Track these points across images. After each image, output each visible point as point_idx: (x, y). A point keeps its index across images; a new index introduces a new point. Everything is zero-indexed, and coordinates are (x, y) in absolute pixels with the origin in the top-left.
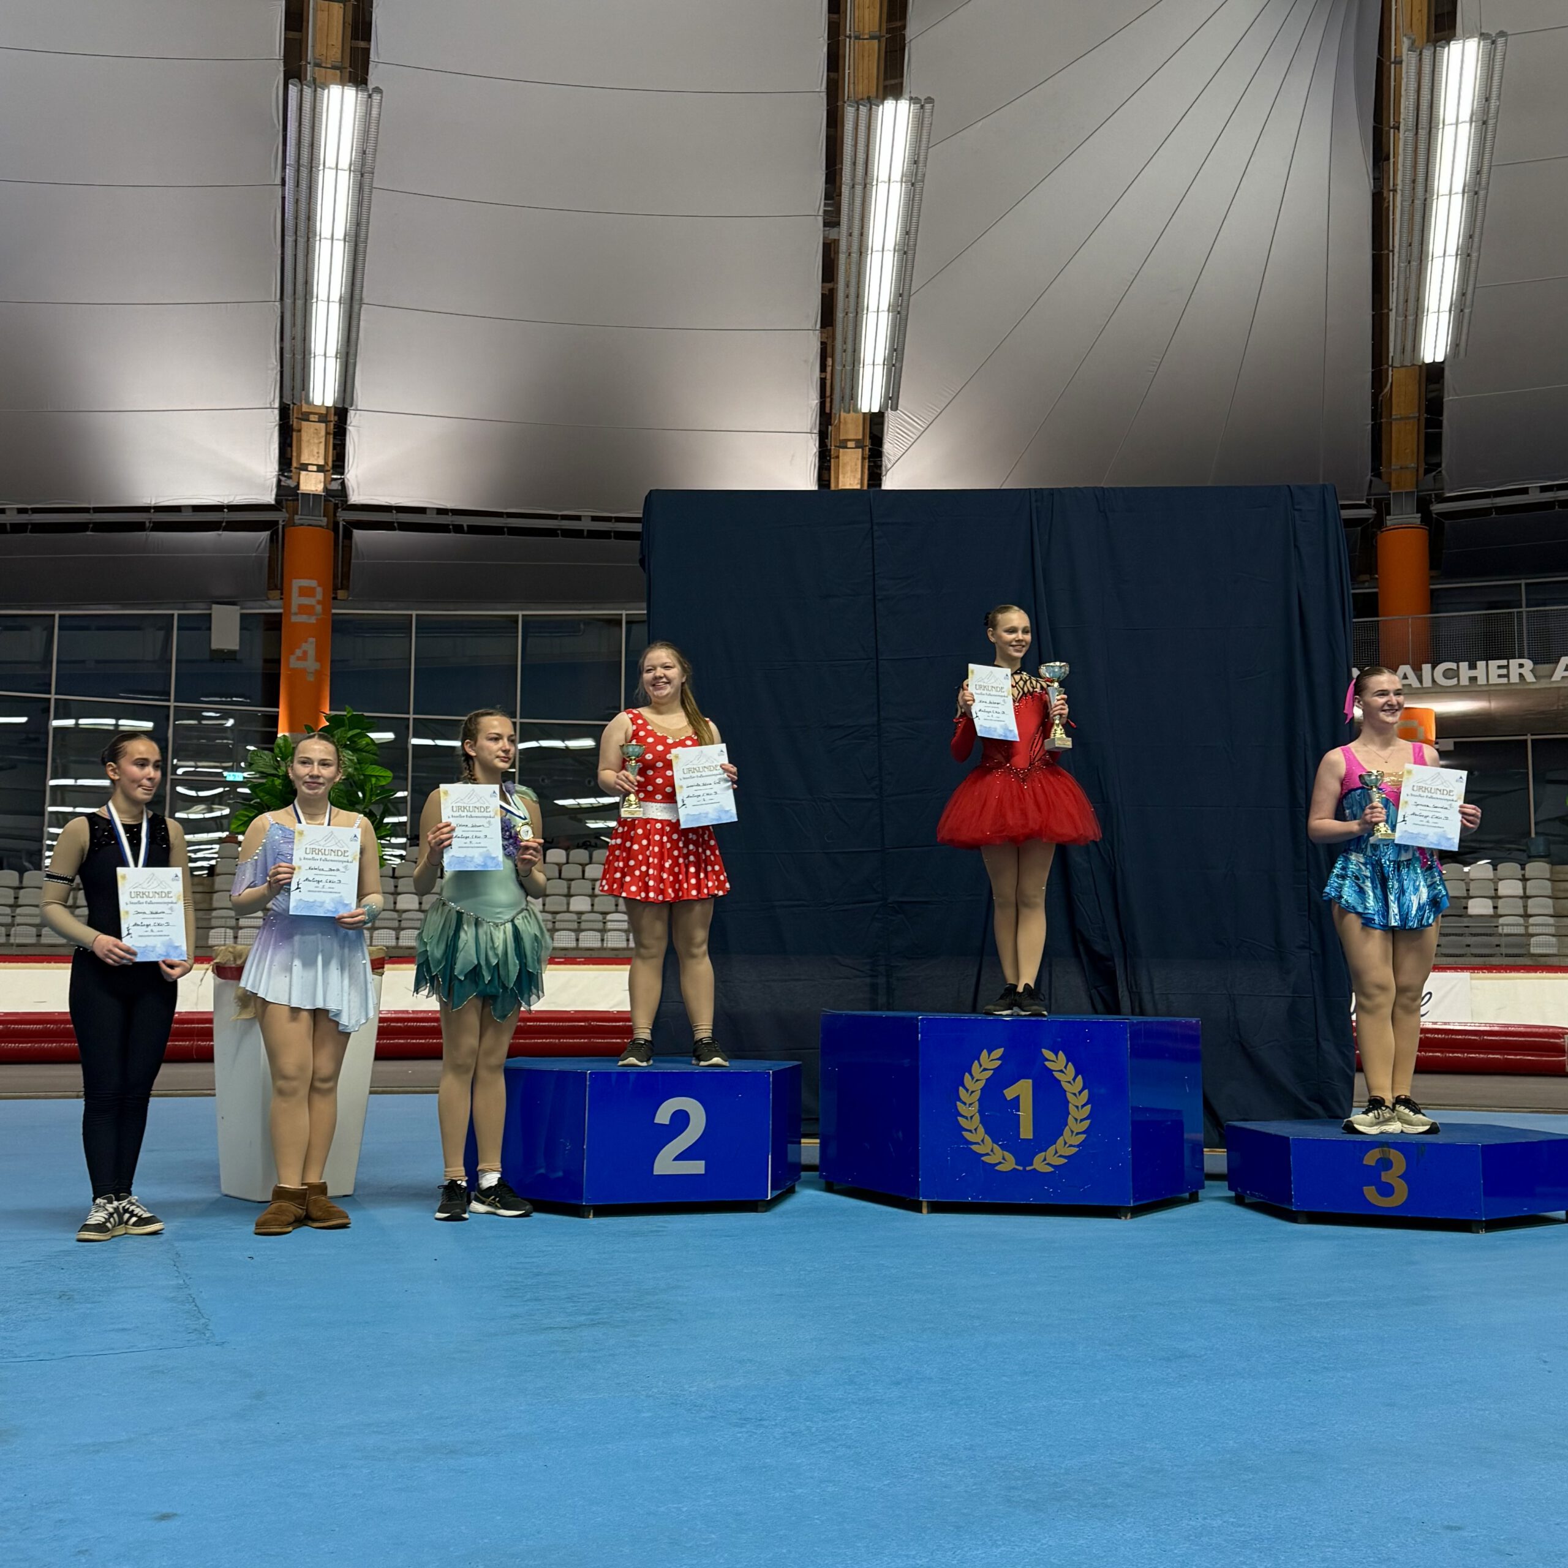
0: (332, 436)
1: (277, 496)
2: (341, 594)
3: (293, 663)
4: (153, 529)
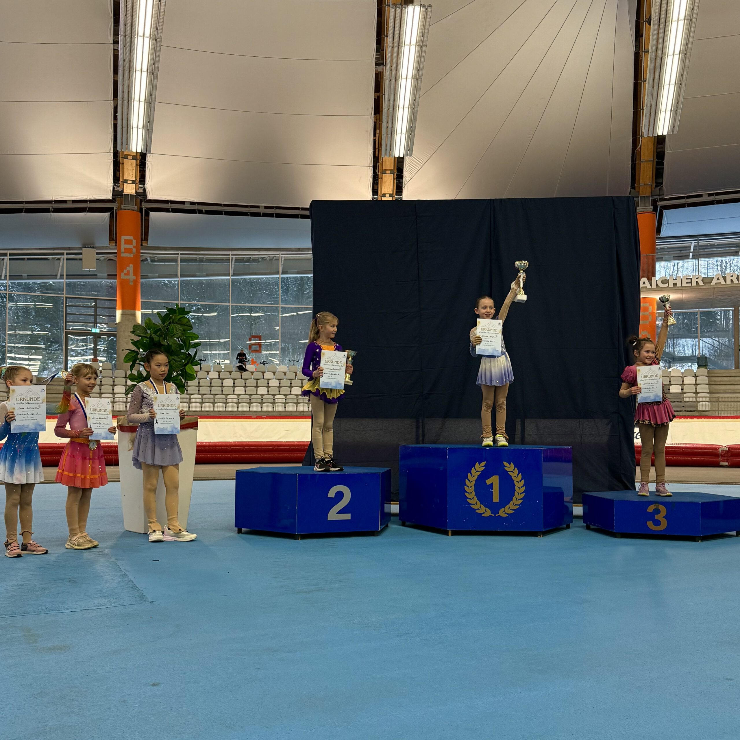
0: (139, 166)
1: (113, 195)
2: (144, 243)
3: (123, 276)
4: (53, 212)
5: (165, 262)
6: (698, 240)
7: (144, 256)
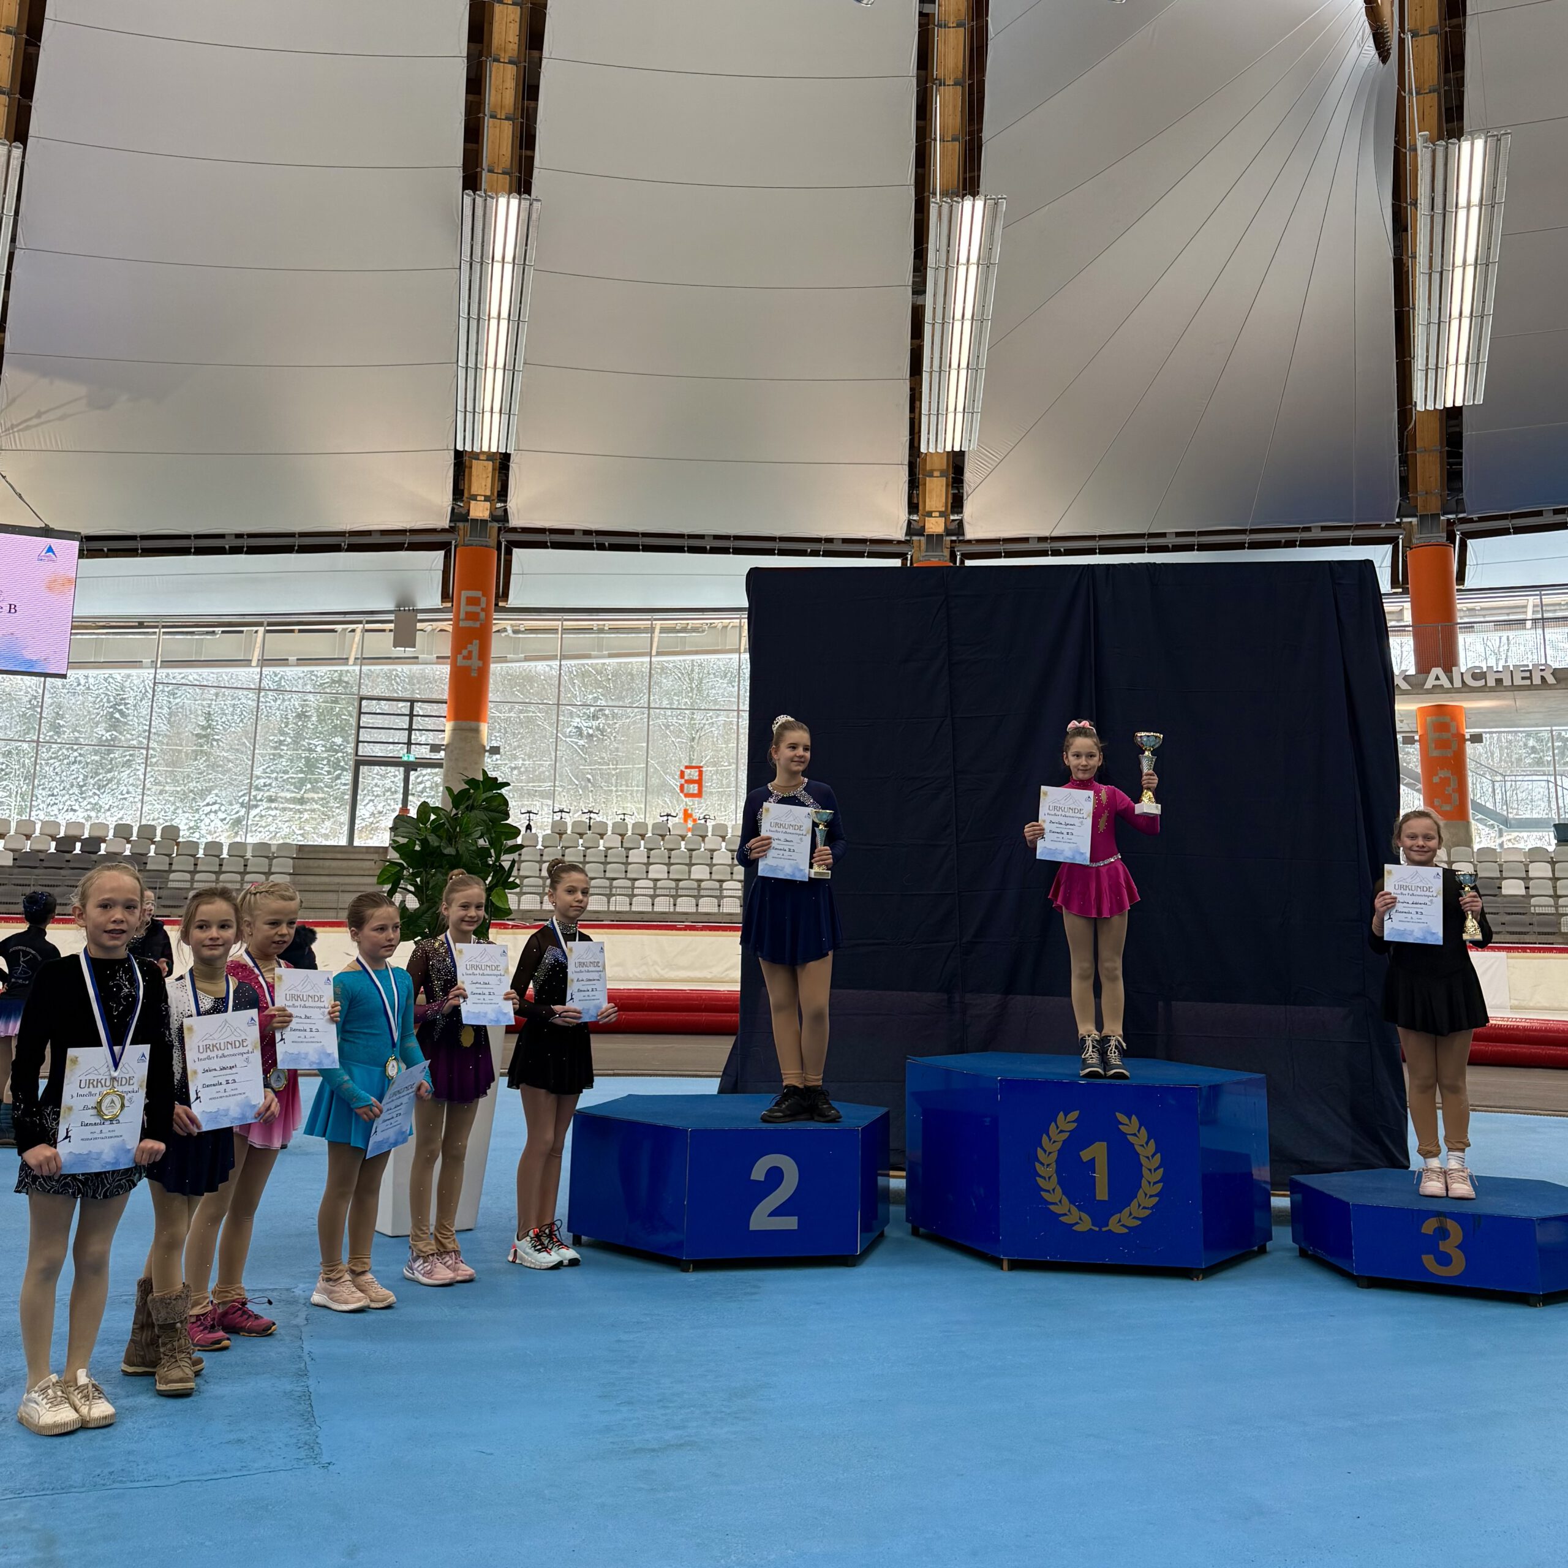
0: (497, 472)
1: (451, 521)
2: (502, 601)
3: (460, 661)
4: (347, 550)
5: (537, 633)
6: (1541, 595)
7: (501, 623)
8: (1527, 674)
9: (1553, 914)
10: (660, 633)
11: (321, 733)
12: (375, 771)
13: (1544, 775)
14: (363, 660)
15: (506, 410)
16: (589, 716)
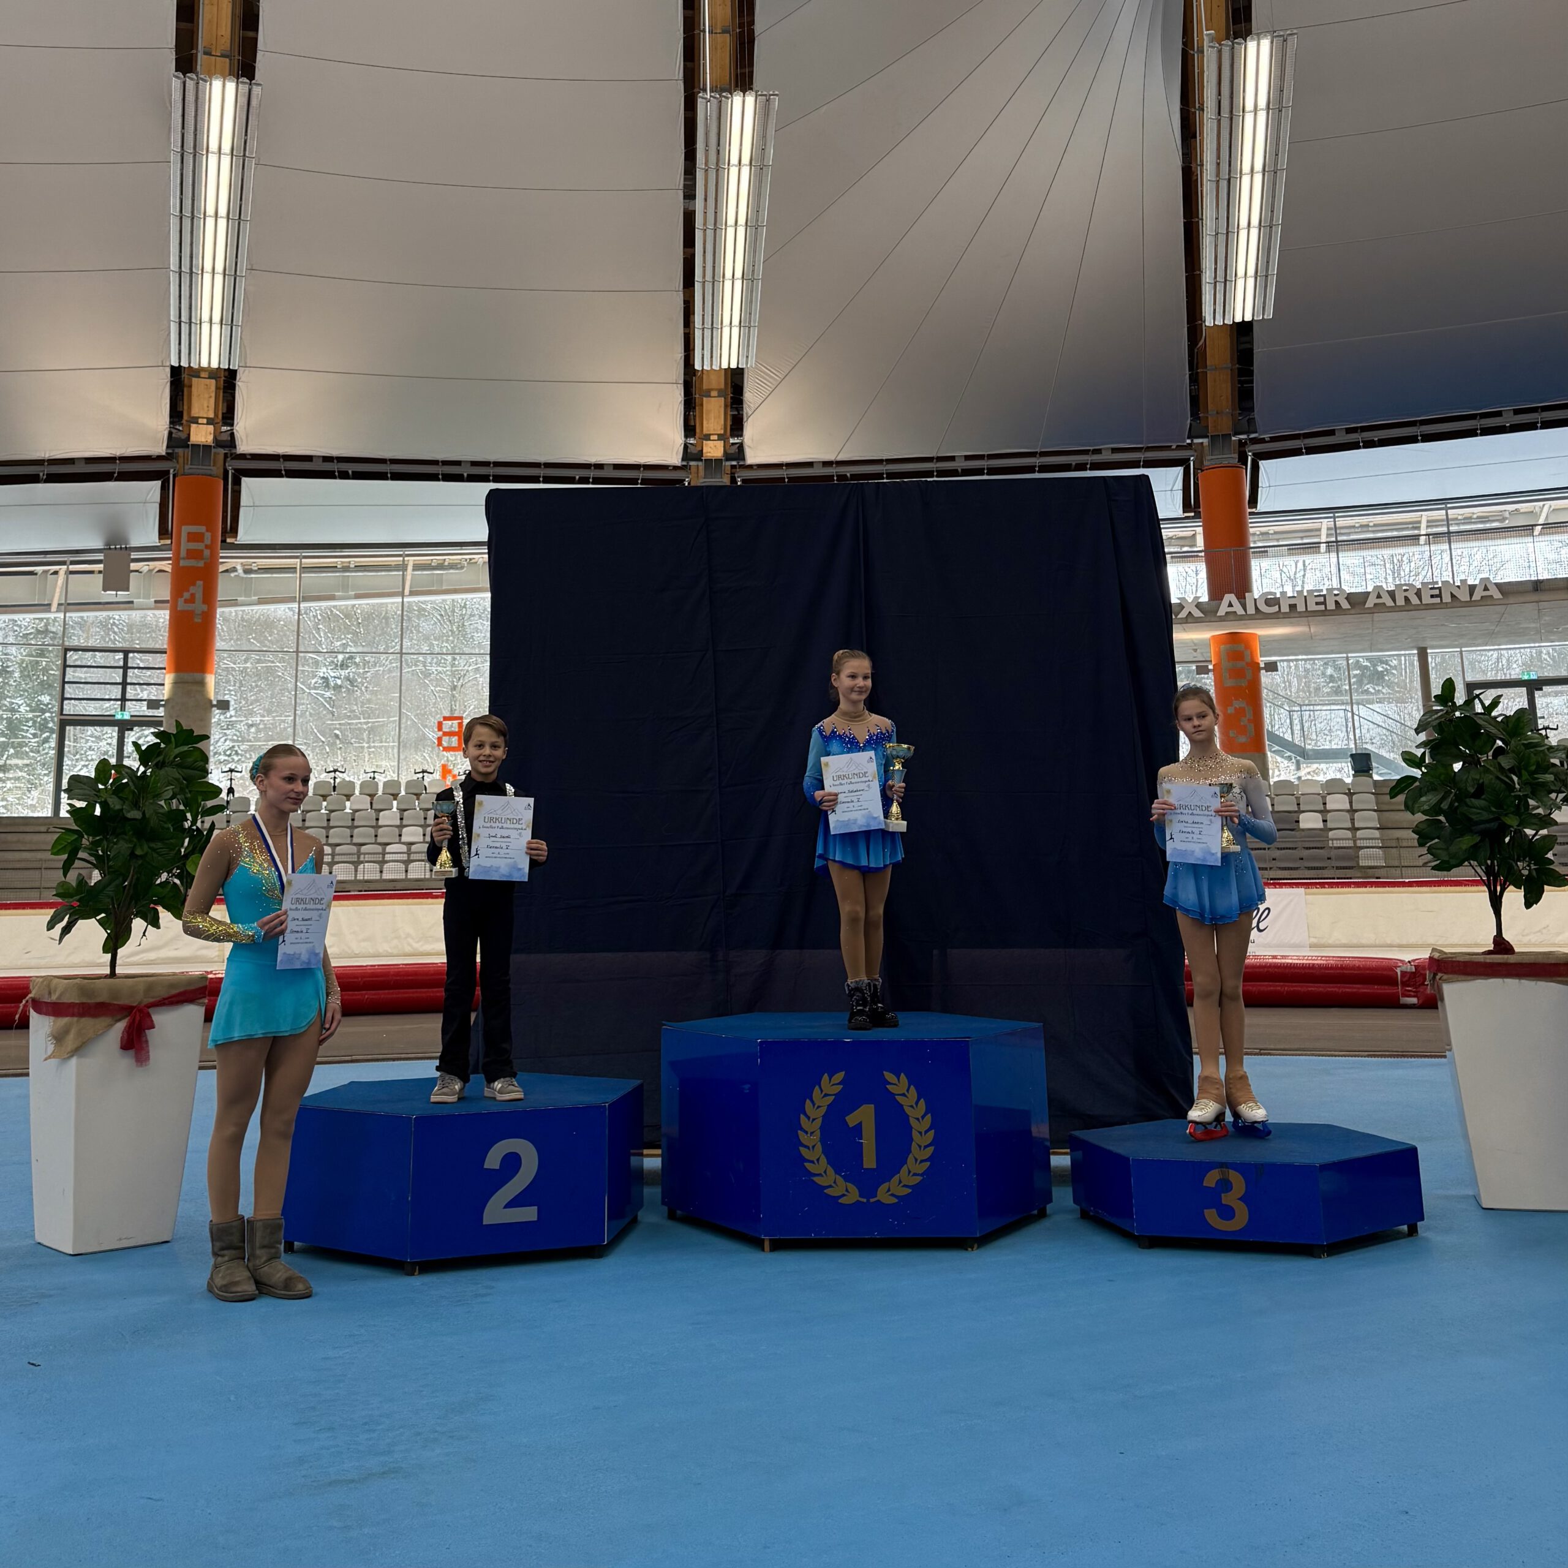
0: (221, 390)
1: (168, 447)
2: (230, 537)
3: (181, 605)
4: (46, 481)
5: (272, 573)
6: (1334, 517)
7: (230, 562)
8: (1321, 599)
9: (1350, 848)
10: (413, 570)
11: (25, 690)
12: (89, 733)
13: (1343, 704)
14: (67, 606)
15: (227, 321)
16: (337, 665)
